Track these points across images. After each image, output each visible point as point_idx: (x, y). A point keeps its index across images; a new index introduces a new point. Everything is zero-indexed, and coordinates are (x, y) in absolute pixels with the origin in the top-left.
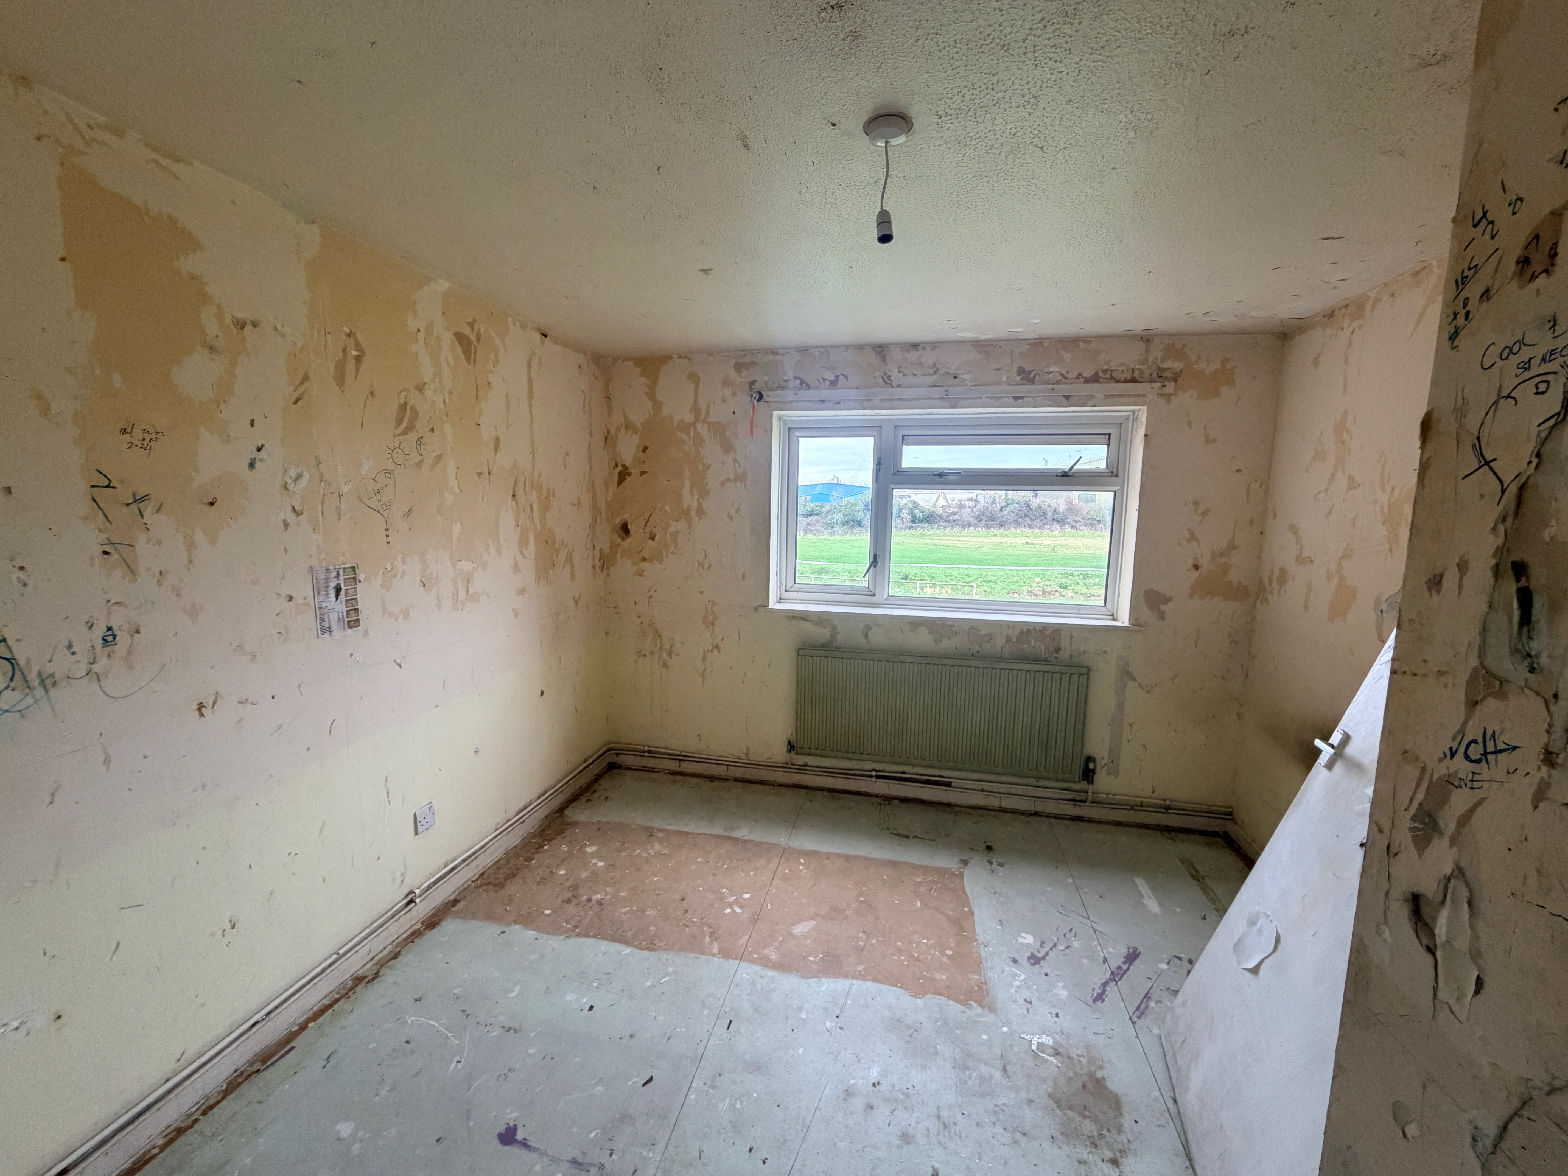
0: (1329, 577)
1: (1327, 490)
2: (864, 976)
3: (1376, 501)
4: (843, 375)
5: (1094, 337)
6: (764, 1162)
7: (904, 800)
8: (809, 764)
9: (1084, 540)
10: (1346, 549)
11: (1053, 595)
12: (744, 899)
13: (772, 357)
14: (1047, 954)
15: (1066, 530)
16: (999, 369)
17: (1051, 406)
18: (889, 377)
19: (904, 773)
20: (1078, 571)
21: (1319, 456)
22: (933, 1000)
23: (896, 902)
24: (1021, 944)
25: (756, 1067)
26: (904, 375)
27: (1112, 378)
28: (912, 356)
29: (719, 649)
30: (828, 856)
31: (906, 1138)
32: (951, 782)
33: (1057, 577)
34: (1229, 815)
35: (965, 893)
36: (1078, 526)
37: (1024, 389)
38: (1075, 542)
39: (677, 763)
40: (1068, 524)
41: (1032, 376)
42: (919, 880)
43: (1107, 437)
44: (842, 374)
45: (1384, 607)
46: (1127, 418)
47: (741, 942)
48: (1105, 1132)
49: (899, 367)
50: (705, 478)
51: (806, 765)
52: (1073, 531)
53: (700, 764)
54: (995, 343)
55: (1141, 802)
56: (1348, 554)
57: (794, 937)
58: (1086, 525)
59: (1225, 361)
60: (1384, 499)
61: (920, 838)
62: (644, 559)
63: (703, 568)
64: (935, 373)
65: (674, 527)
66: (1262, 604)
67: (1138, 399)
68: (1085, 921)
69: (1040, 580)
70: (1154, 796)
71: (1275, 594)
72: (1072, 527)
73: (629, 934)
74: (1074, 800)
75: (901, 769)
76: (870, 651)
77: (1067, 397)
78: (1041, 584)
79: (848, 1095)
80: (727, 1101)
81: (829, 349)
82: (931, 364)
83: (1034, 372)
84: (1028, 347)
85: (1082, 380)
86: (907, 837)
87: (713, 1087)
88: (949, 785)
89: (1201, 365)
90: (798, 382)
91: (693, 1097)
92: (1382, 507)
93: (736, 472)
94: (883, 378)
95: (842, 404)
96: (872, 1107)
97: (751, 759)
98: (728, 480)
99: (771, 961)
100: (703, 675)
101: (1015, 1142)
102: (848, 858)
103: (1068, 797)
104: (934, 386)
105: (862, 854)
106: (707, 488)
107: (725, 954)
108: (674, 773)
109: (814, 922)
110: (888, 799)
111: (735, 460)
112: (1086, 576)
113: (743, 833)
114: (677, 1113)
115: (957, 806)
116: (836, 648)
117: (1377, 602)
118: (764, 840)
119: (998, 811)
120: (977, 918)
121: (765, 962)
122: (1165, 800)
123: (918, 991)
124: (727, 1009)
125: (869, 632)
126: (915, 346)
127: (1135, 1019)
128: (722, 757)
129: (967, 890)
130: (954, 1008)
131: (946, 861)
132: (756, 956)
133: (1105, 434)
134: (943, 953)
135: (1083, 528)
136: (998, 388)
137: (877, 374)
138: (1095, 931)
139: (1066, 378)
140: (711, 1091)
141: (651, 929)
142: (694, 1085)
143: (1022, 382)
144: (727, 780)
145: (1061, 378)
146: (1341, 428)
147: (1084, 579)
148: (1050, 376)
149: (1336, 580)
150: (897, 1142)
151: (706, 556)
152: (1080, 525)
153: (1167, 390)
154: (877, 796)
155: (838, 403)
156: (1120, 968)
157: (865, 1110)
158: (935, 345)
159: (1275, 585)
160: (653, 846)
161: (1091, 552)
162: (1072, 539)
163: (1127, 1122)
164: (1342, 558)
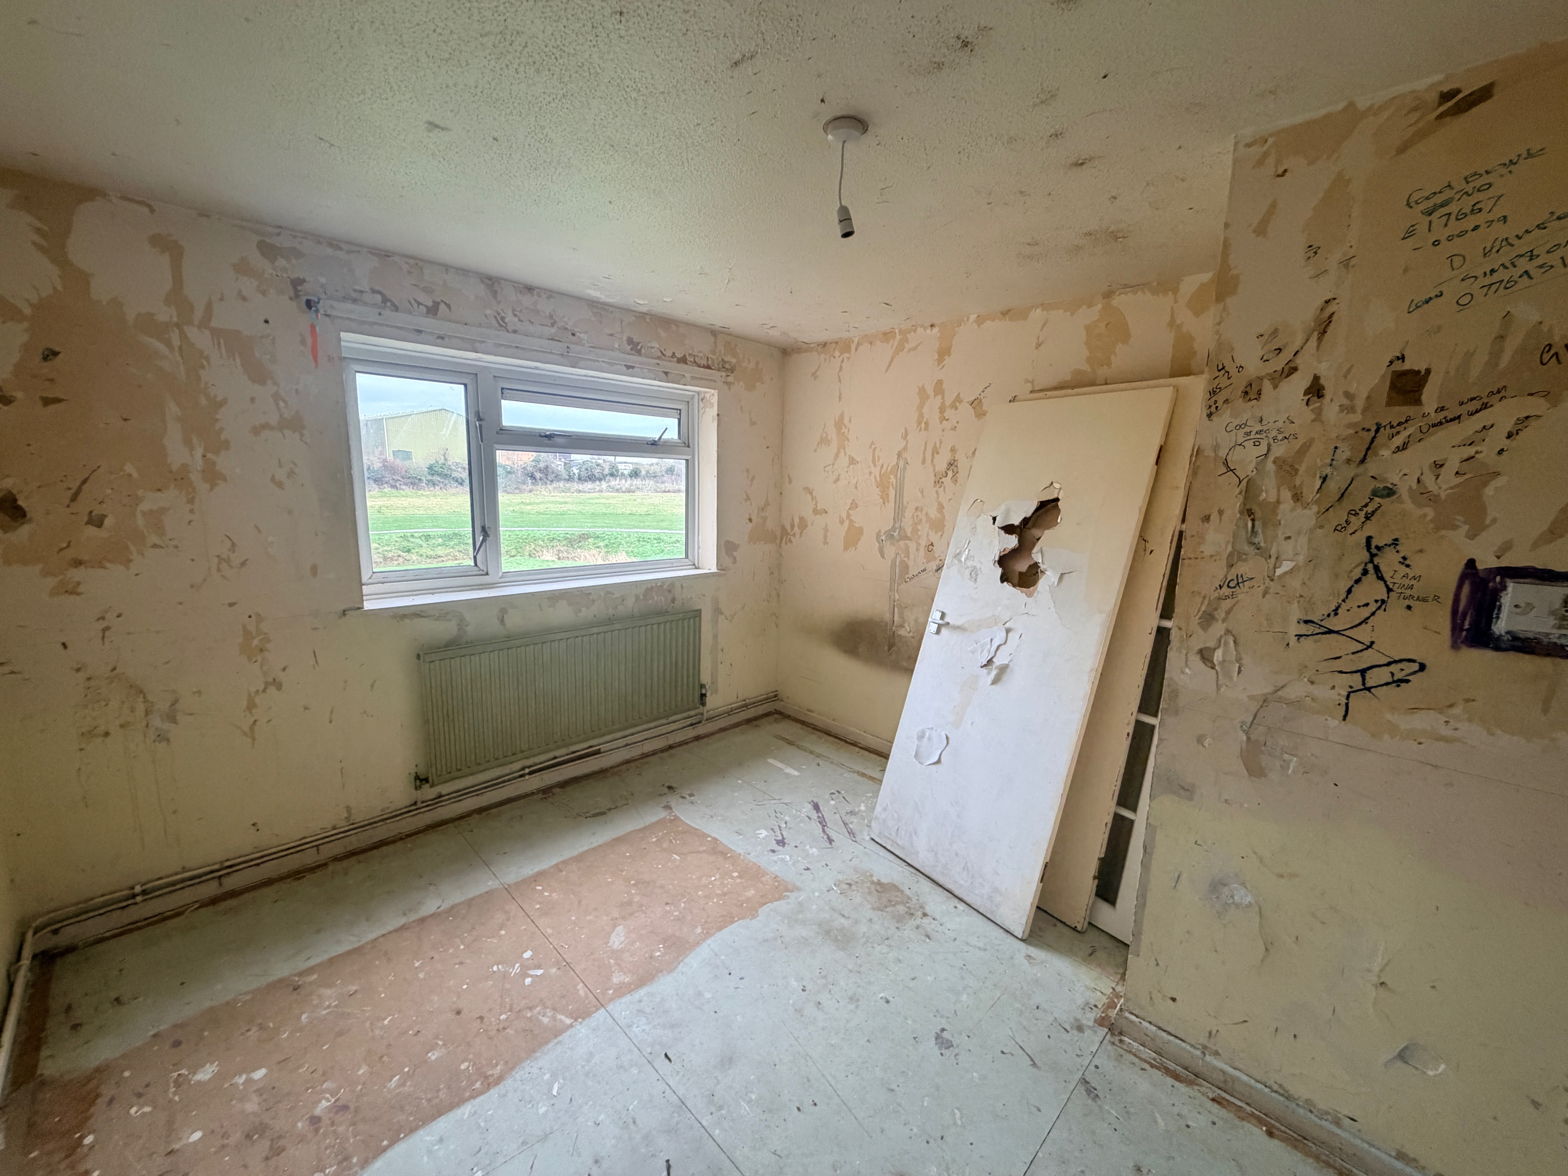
0: (842, 522)
1: (833, 464)
2: (707, 933)
3: (871, 473)
4: (445, 303)
5: (683, 323)
6: (815, 1104)
7: (564, 785)
8: (444, 793)
9: (409, 500)
10: (852, 503)
11: (396, 560)
12: (528, 959)
13: (330, 251)
14: (782, 835)
15: (386, 490)
16: (611, 335)
17: (655, 379)
18: (503, 318)
19: (555, 758)
20: (419, 532)
21: (824, 441)
22: (763, 911)
23: (660, 866)
24: (764, 838)
25: (727, 1061)
26: (520, 320)
27: (695, 362)
28: (527, 300)
29: (279, 686)
30: (558, 868)
31: (854, 999)
32: (600, 749)
33: (396, 541)
34: (775, 697)
35: (696, 829)
36: (398, 486)
37: (633, 359)
38: (400, 502)
39: (215, 883)
40: (386, 483)
41: (639, 347)
42: (654, 840)
43: (679, 412)
44: (442, 301)
45: (883, 538)
46: (693, 397)
47: (582, 993)
48: (908, 905)
49: (513, 310)
50: (217, 420)
51: (441, 796)
52: (394, 491)
53: (262, 866)
54: (607, 308)
55: (732, 708)
56: (854, 506)
57: (622, 951)
58: (405, 484)
59: (757, 363)
60: (876, 472)
61: (614, 808)
62: (78, 563)
63: (231, 567)
64: (553, 325)
65: (150, 502)
66: (786, 543)
67: (709, 383)
68: (774, 802)
69: (377, 545)
70: (739, 699)
71: (798, 535)
72: (392, 487)
73: (442, 1095)
74: (692, 725)
75: (551, 755)
76: (509, 637)
77: (666, 373)
78: (380, 551)
79: (800, 1011)
80: (742, 1103)
81: (420, 263)
82: (548, 314)
83: (640, 345)
84: (634, 318)
85: (675, 359)
86: (603, 813)
87: (721, 1108)
88: (598, 752)
89: (745, 364)
90: (379, 298)
91: (717, 1132)
92: (875, 477)
93: (281, 416)
94: (495, 317)
95: (446, 339)
96: (819, 1003)
97: (357, 821)
98: (266, 426)
99: (629, 984)
100: (251, 733)
101: (890, 946)
102: (579, 858)
103: (689, 723)
104: (552, 339)
105: (586, 848)
106: (223, 437)
107: (581, 1014)
108: (214, 901)
109: (620, 929)
110: (546, 791)
111: (277, 397)
112: (428, 537)
113: (431, 905)
114: (723, 1156)
115: (611, 768)
116: (467, 643)
117: (878, 535)
118: (471, 896)
119: (642, 758)
120: (721, 839)
121: (623, 990)
122: (744, 700)
123: (752, 912)
124: (649, 1050)
125: (505, 616)
126: (529, 289)
127: (854, 839)
128: (305, 838)
129: (693, 825)
130: (781, 906)
131: (653, 815)
132: (611, 992)
133: (677, 409)
134: (733, 878)
135: (404, 487)
136: (611, 353)
137: (488, 312)
138: (786, 804)
139: (664, 355)
140: (723, 1112)
141: (463, 1067)
142: (705, 1123)
143: (631, 352)
144: (325, 865)
145: (660, 354)
146: (839, 424)
147: (427, 541)
148: (653, 350)
149: (847, 523)
150: (852, 1007)
151: (233, 544)
152: (400, 484)
153: (730, 379)
154: (533, 794)
155: (441, 337)
156: (819, 817)
157: (819, 1009)
158: (551, 294)
159: (796, 529)
160: (319, 996)
161: (421, 512)
162: (395, 499)
163: (908, 892)
164: (849, 509)
